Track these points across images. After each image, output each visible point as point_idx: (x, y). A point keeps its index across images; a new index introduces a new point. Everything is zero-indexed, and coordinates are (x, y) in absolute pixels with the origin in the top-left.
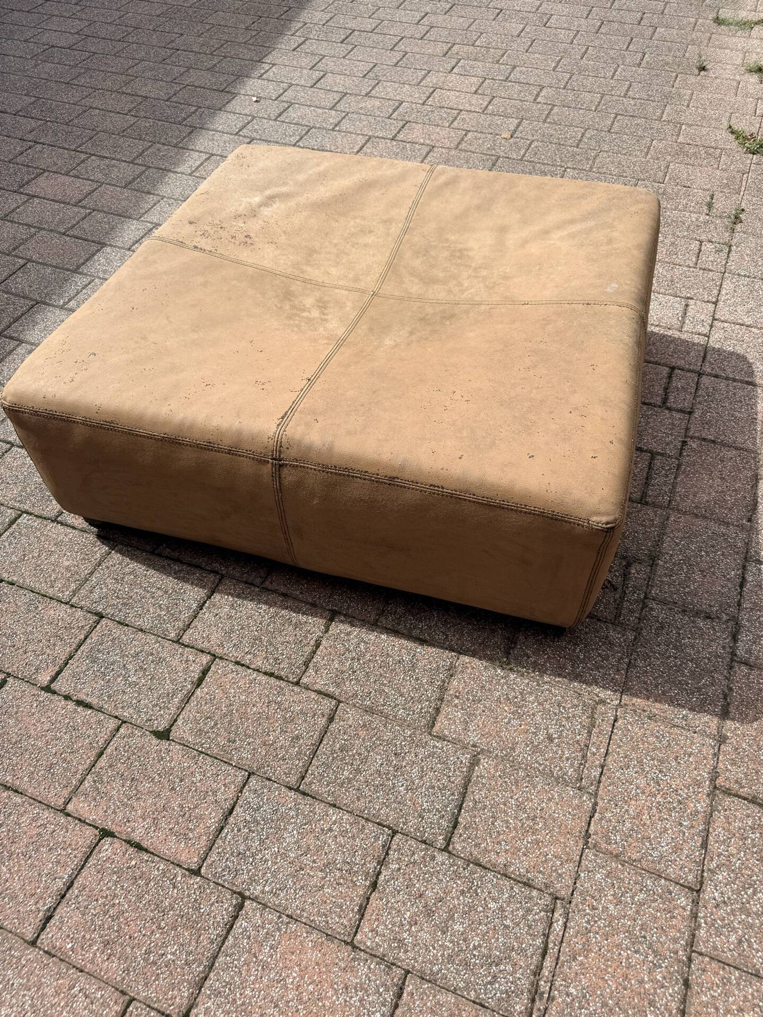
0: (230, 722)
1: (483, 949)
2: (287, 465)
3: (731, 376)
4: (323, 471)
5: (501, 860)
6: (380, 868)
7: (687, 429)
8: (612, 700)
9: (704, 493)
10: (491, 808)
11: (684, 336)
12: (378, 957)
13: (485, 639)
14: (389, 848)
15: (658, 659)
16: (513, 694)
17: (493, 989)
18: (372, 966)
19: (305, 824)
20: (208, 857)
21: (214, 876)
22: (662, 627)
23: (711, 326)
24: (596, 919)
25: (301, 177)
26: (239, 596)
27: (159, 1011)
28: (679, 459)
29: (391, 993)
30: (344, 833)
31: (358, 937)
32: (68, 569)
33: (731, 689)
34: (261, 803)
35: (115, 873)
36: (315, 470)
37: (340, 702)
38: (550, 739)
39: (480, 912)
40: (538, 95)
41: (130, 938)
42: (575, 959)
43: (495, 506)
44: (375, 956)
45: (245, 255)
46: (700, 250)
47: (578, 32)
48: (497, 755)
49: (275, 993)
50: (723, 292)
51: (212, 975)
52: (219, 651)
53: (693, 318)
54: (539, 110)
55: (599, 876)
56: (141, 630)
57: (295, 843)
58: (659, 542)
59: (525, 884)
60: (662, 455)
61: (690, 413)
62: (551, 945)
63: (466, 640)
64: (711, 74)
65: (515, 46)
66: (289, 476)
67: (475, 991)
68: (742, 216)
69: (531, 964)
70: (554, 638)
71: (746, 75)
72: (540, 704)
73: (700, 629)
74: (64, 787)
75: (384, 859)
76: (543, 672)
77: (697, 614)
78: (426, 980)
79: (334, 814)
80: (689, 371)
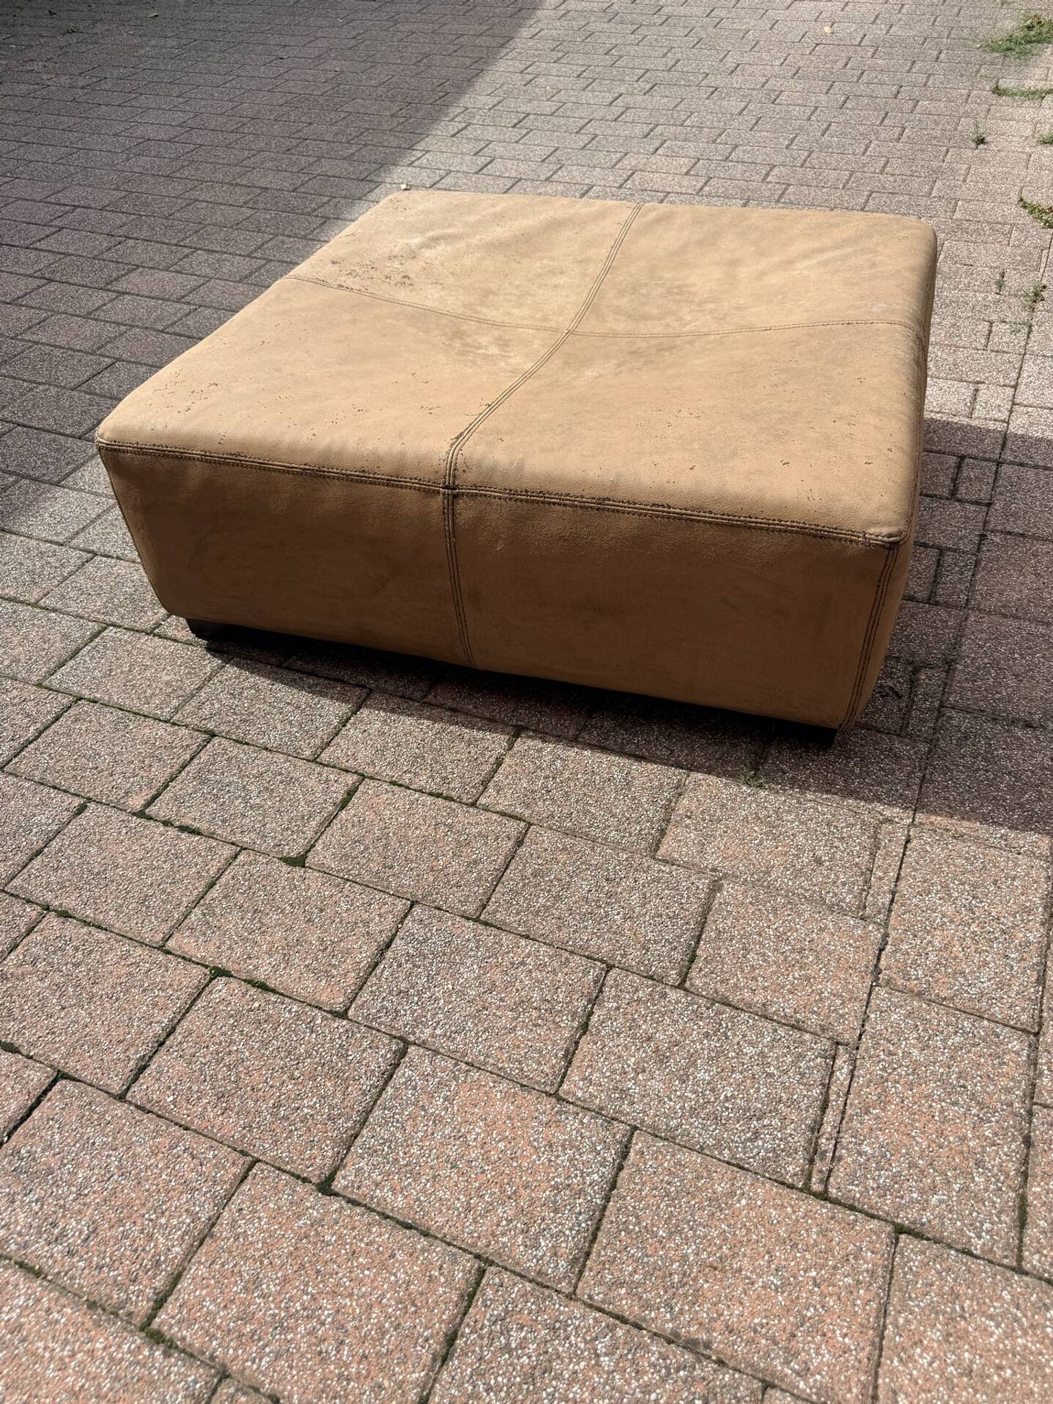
0: (385, 846)
1: (738, 1101)
2: (463, 494)
3: (1041, 463)
4: (511, 499)
5: (759, 998)
6: (592, 1008)
7: (986, 522)
8: (902, 819)
9: (1013, 589)
10: (741, 939)
11: (974, 423)
12: (593, 1111)
13: (724, 754)
14: (603, 985)
15: (961, 771)
16: (765, 813)
17: (755, 1147)
18: (585, 1121)
19: (489, 957)
20: (358, 998)
21: (366, 1018)
22: (965, 737)
23: (1011, 412)
24: (895, 1066)
25: (472, 219)
26: (393, 711)
27: (293, 1175)
28: (976, 556)
29: (613, 1152)
30: (540, 967)
31: (565, 1087)
32: (168, 684)
34: (429, 934)
35: (232, 1016)
36: (500, 498)
37: (530, 824)
38: (819, 862)
39: (733, 1058)
40: (767, 175)
41: (253, 1089)
42: (867, 1112)
43: (739, 526)
44: (588, 1109)
45: (403, 295)
46: (990, 332)
47: (816, 108)
48: (746, 880)
49: (451, 1151)
50: (1025, 374)
51: (364, 1132)
52: (369, 770)
53: (986, 403)
54: (770, 189)
55: (896, 1016)
56: (266, 749)
57: (475, 979)
58: (957, 644)
59: (793, 1026)
60: (955, 550)
61: (989, 505)
62: (833, 1097)
63: (698, 756)
64: (993, 147)
65: (736, 124)
66: (466, 511)
67: (730, 1149)
68: (1045, 294)
69: (806, 1118)
70: (818, 752)
71: (1039, 147)
72: (802, 823)
73: (1018, 739)
74: (163, 920)
75: (597, 997)
76: (804, 787)
77: (1014, 722)
78: (661, 1138)
79: (527, 945)
80: (985, 460)
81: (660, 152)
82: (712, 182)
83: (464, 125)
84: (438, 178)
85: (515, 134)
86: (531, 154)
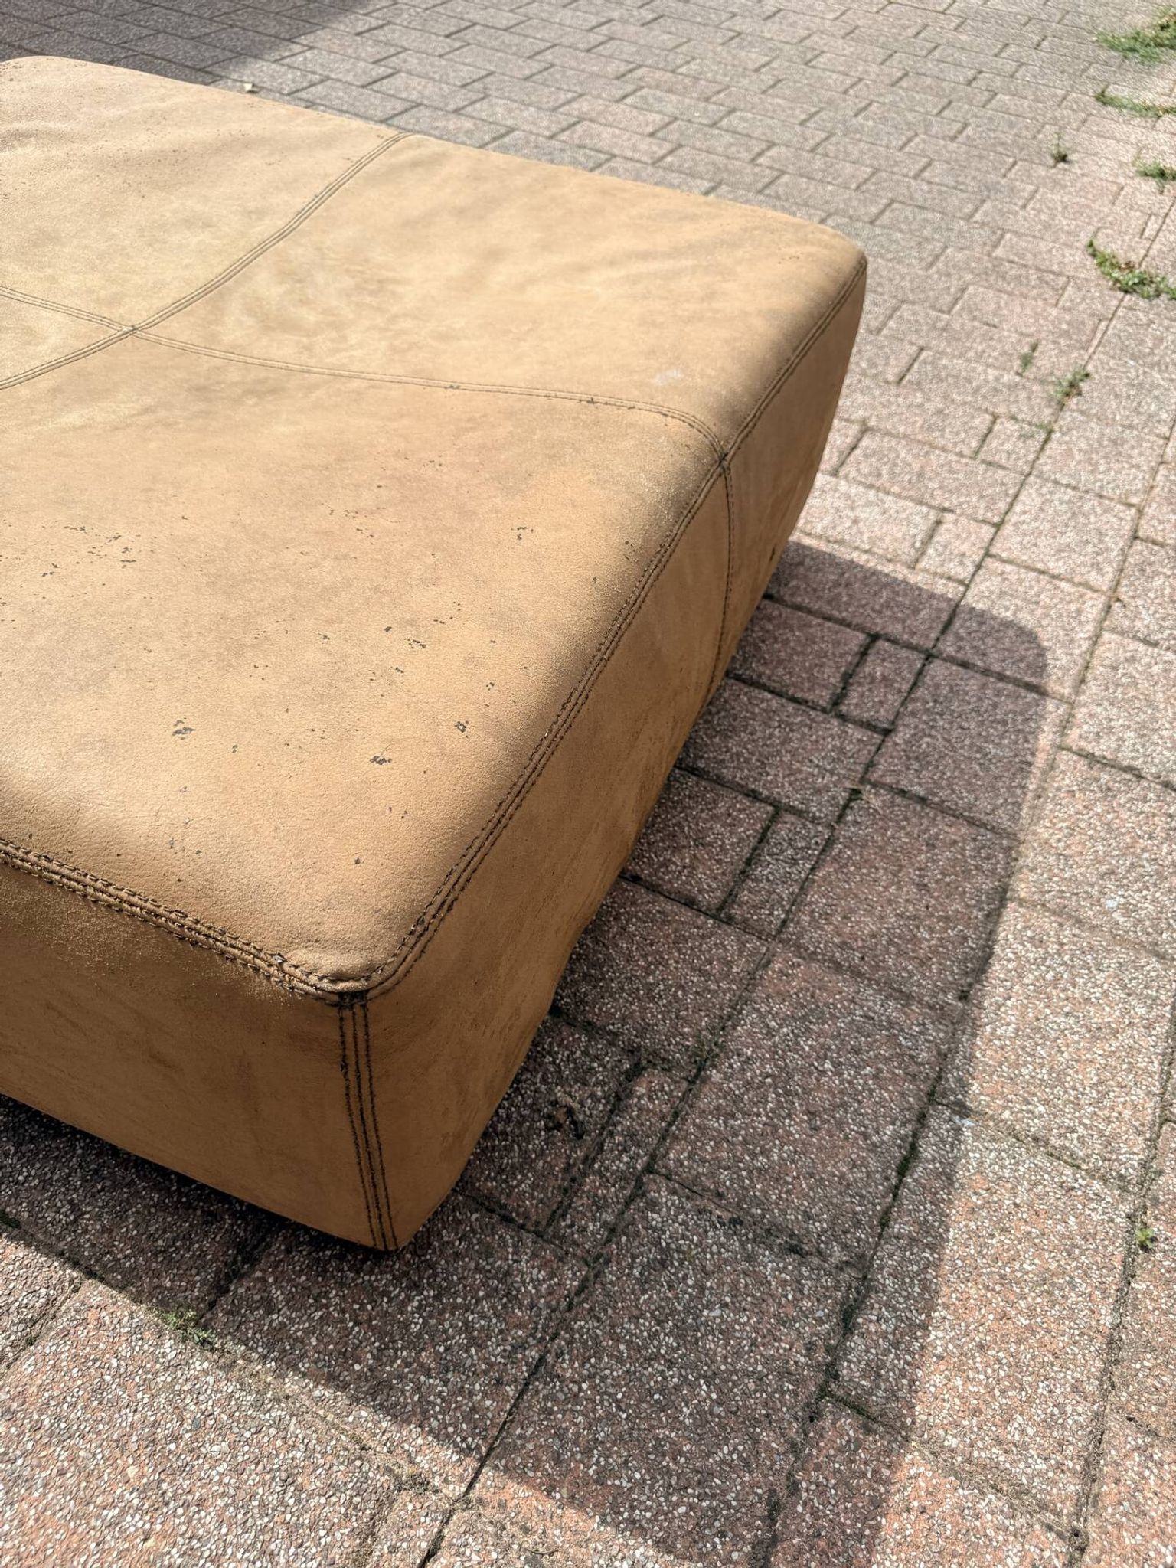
3: (996, 668)
7: (871, 765)
8: (446, 1483)
9: (870, 913)
11: (916, 578)
13: (174, 1240)
15: (620, 1360)
16: (174, 1425)
22: (662, 1262)
23: (979, 567)
25: (111, 113)
28: (833, 829)
33: (794, 1489)
40: (760, 154)
43: (26, 873)
46: (990, 430)
47: (860, 80)
50: (1018, 508)
53: (945, 547)
54: (755, 174)
58: (726, 1022)
60: (799, 813)
61: (887, 732)
63: (125, 1239)
64: (1076, 169)
65: (745, 82)
68: (1084, 386)
70: (364, 1261)
71: (1137, 179)
72: (233, 1469)
73: (763, 1282)
76: (287, 1363)
77: (768, 1235)
80: (909, 646)
81: (628, 100)
82: (681, 152)
83: (380, 22)
84: (305, 84)
85: (445, 44)
86: (452, 75)
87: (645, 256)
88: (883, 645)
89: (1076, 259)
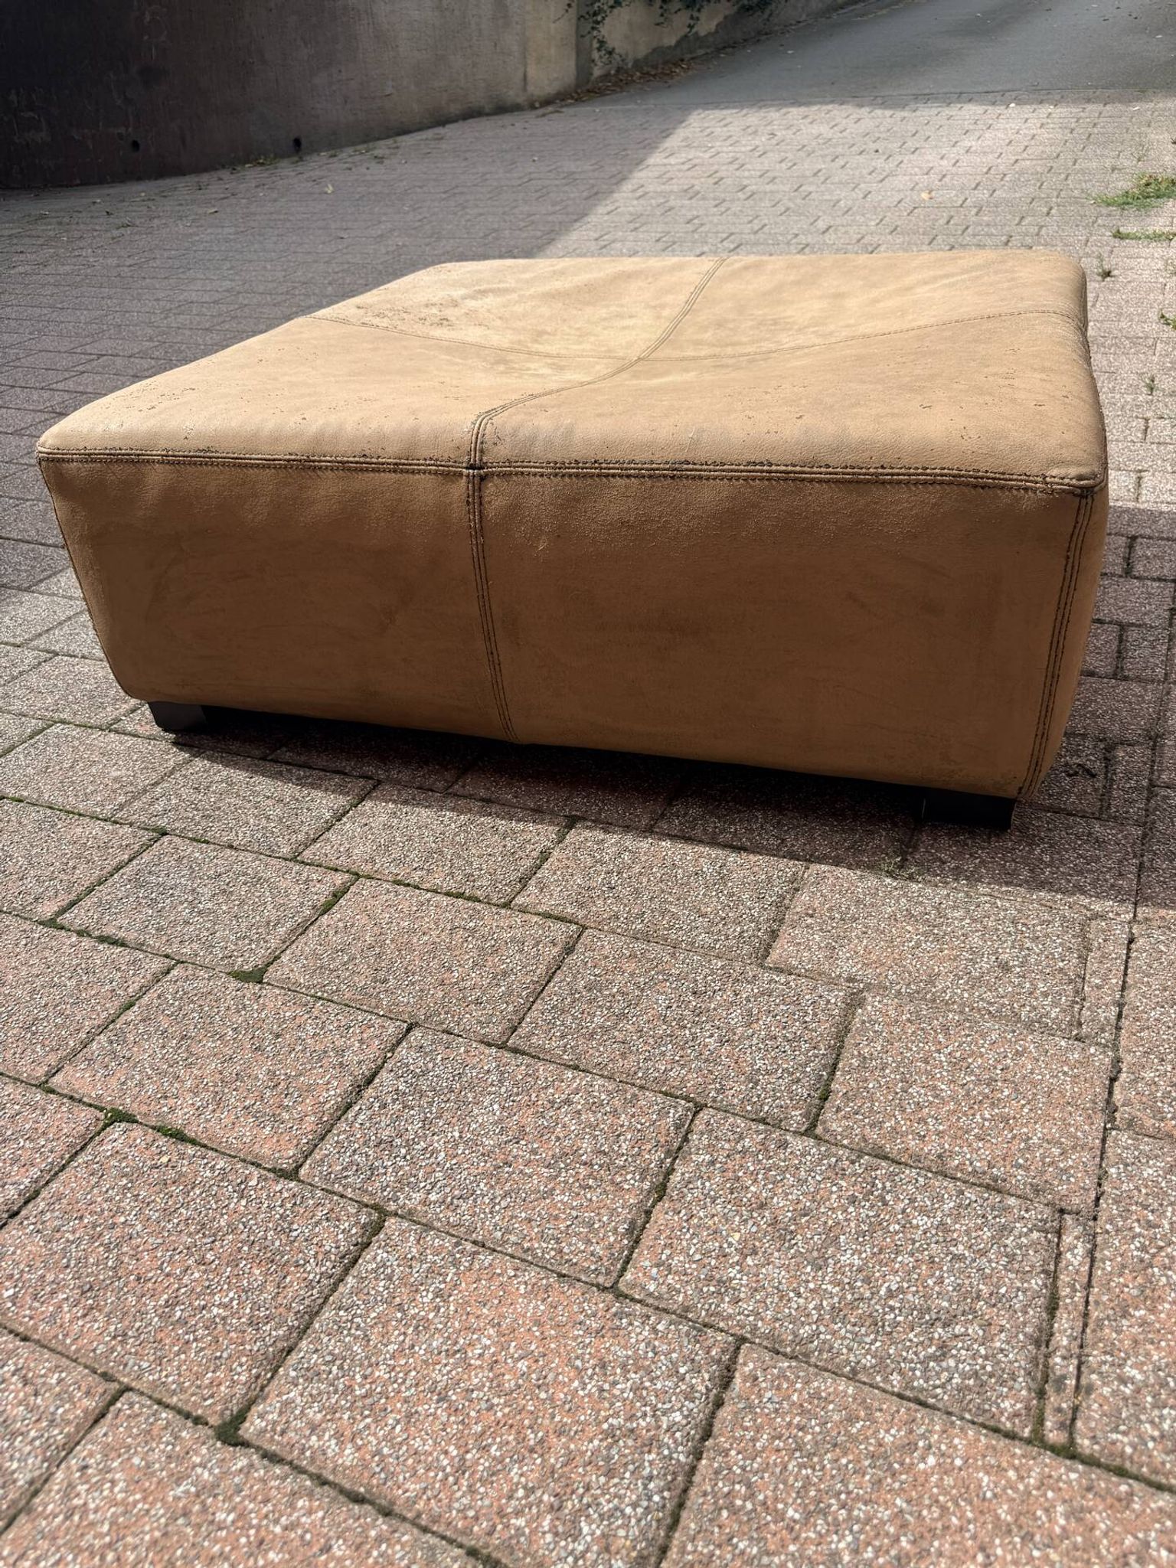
0: (379, 956)
1: (910, 1297)
2: (493, 474)
4: (556, 475)
5: (931, 1147)
6: (672, 1163)
8: (1118, 914)
10: (898, 1067)
11: (1143, 507)
12: (674, 1313)
13: (855, 842)
14: (689, 1131)
16: (920, 909)
17: (943, 1370)
18: (660, 1327)
19: (518, 1094)
20: (317, 1150)
21: (326, 1178)
24: (1161, 1244)
26: (405, 802)
27: (179, 1412)
28: (1169, 631)
29: (706, 1376)
30: (595, 1106)
31: (628, 1276)
34: (431, 1065)
35: (126, 1175)
36: (542, 475)
37: (585, 928)
38: (1006, 968)
39: (897, 1233)
41: (139, 1279)
42: (1125, 1314)
43: (869, 481)
44: (666, 1311)
45: (438, 332)
46: (1147, 428)
48: (899, 992)
49: (439, 1375)
51: (304, 1344)
52: (366, 868)
53: (1154, 488)
55: (1150, 1171)
56: (231, 847)
57: (495, 1123)
58: (1159, 721)
59: (988, 1187)
60: (1140, 626)
62: (1065, 1291)
63: (820, 846)
64: (1122, 279)
66: (497, 497)
67: (901, 1372)
69: (1025, 1324)
70: (989, 838)
72: (975, 921)
74: (52, 1050)
75: (680, 1148)
78: (785, 1355)
79: (574, 1078)
80: (1162, 539)
87: (947, 276)
88: (1139, 540)
89: (1154, 327)
